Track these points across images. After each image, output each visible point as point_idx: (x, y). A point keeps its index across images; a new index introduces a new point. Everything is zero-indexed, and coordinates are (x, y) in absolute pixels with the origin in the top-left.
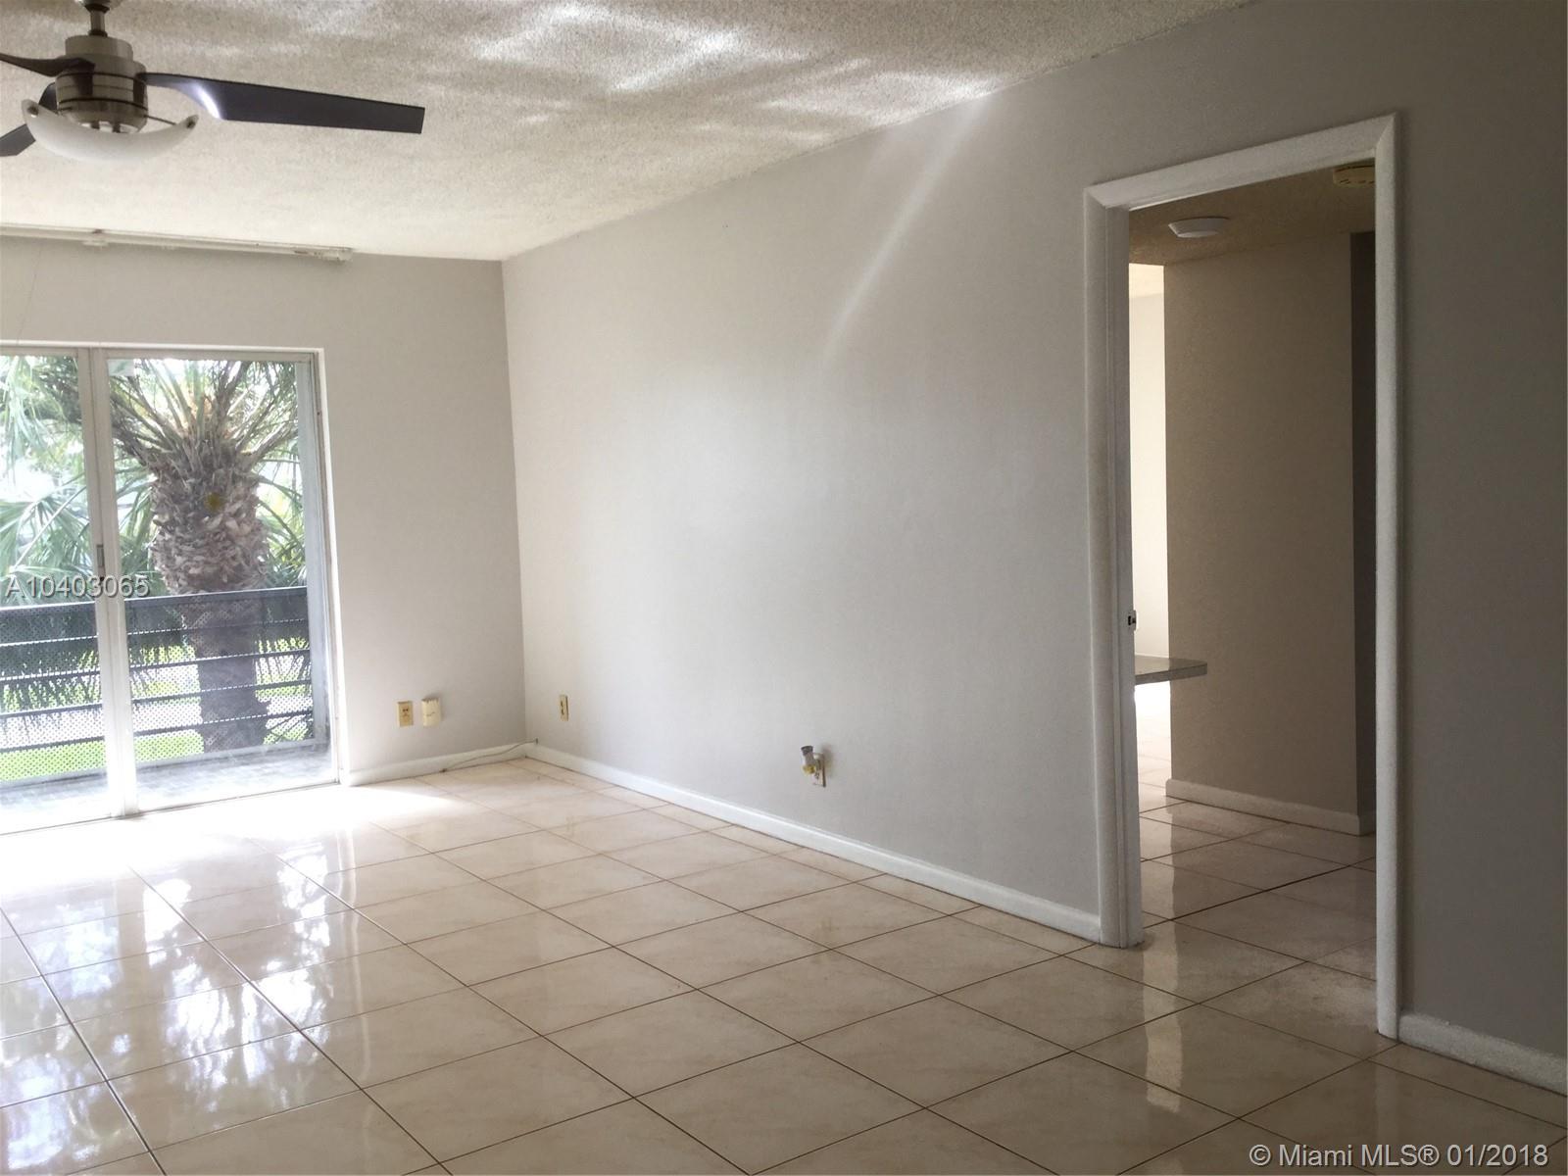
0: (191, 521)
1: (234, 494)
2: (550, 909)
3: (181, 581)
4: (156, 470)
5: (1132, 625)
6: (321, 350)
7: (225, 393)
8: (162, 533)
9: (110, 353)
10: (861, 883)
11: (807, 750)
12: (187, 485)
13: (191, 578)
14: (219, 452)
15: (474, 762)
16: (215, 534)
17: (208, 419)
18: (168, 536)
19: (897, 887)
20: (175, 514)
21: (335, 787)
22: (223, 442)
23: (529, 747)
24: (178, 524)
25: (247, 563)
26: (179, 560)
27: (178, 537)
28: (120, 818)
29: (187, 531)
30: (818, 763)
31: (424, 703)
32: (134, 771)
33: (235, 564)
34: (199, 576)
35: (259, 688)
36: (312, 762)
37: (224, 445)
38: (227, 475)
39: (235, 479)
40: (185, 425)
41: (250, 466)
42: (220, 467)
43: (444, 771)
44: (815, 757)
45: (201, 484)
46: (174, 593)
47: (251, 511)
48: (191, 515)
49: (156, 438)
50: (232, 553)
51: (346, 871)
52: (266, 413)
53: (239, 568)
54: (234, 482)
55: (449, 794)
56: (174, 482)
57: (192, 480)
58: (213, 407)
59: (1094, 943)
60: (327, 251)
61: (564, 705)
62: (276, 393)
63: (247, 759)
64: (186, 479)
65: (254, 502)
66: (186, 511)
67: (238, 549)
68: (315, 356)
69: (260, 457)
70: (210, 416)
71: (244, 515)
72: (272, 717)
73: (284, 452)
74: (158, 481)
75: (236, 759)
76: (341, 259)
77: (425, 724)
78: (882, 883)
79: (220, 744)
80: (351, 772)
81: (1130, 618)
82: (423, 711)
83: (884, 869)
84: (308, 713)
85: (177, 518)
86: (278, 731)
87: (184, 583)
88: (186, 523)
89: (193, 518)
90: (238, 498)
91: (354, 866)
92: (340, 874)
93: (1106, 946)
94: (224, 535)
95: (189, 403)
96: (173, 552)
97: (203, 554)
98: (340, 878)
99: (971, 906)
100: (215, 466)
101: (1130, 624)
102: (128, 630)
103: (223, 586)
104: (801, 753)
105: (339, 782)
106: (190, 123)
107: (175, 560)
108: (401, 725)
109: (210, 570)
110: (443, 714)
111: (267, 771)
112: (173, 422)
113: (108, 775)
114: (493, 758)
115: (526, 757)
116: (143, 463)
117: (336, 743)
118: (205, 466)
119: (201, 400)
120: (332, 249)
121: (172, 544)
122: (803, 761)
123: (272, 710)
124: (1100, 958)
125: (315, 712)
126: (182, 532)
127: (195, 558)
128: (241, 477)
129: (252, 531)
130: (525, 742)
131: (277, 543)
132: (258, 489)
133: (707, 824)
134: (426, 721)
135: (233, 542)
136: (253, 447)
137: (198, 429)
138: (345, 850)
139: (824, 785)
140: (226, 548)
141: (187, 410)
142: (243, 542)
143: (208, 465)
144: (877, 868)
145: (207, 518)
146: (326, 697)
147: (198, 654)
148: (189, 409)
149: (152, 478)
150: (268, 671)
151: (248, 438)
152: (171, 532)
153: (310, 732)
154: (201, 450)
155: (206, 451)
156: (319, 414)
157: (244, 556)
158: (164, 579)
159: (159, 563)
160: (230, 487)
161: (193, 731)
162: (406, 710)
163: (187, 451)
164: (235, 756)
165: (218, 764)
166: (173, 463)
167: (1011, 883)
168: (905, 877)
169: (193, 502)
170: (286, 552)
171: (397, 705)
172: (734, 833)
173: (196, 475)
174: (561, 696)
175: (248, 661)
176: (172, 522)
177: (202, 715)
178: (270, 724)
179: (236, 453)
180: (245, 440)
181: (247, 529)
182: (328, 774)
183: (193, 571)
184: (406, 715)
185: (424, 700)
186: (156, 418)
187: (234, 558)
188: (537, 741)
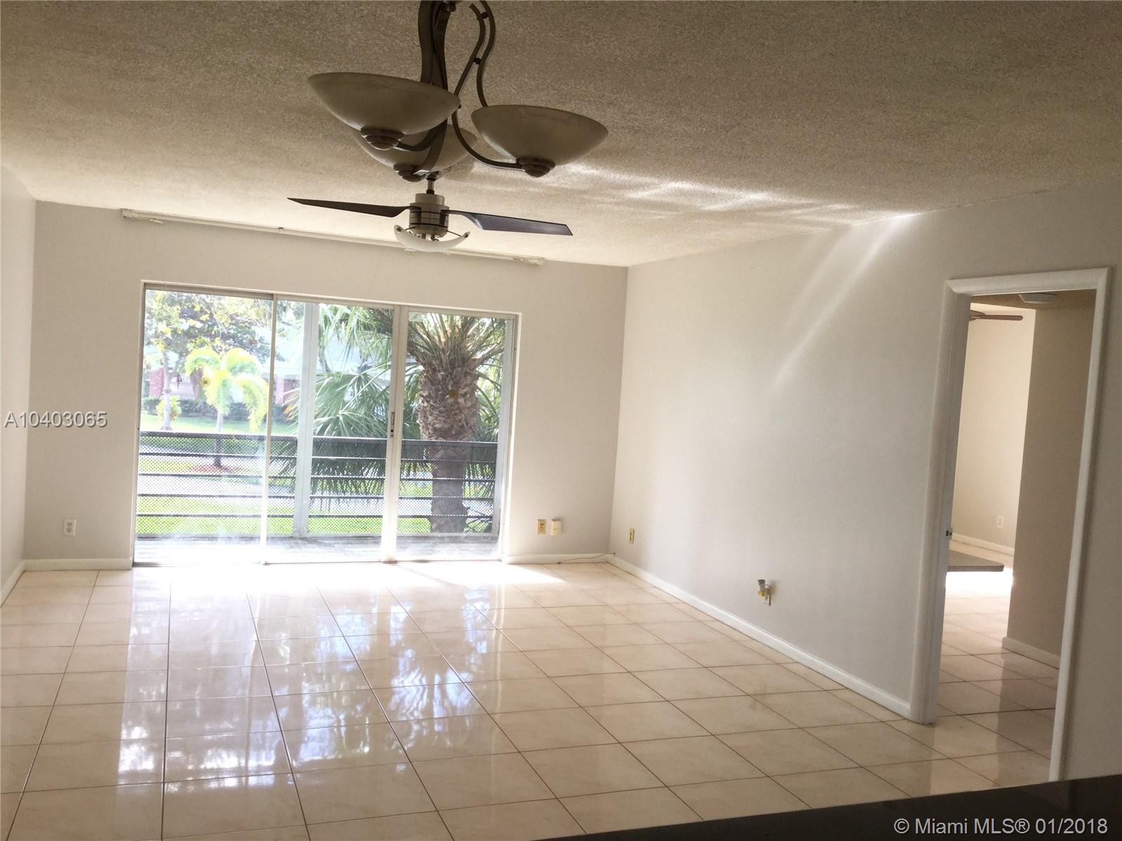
0: (439, 396)
1: (465, 383)
2: (602, 647)
3: (430, 431)
4: (424, 365)
5: (949, 536)
6: (520, 314)
7: (468, 323)
8: (423, 402)
9: (411, 309)
10: (780, 664)
11: (762, 582)
12: (440, 375)
13: (435, 430)
14: (460, 357)
15: (578, 561)
16: (452, 406)
17: (455, 338)
18: (426, 404)
19: (802, 670)
20: (431, 392)
21: (499, 563)
22: (462, 352)
23: (609, 556)
24: (432, 398)
25: (467, 424)
26: (430, 418)
27: (432, 405)
28: (385, 562)
29: (436, 401)
30: (768, 590)
31: (552, 522)
32: (396, 537)
33: (460, 424)
34: (440, 429)
35: (465, 499)
36: (488, 547)
37: (463, 354)
38: (462, 371)
39: (466, 374)
40: (443, 340)
41: (476, 367)
42: (459, 367)
43: (559, 563)
44: (766, 587)
45: (447, 376)
46: (425, 438)
47: (472, 393)
48: (440, 393)
49: (426, 346)
50: (460, 417)
51: (499, 609)
52: (489, 336)
53: (462, 427)
54: (465, 376)
55: (560, 577)
56: (433, 373)
57: (443, 373)
58: (459, 332)
59: (905, 719)
60: (531, 259)
61: (632, 533)
62: (495, 325)
63: (455, 540)
64: (440, 372)
65: (476, 388)
66: (437, 390)
67: (463, 415)
68: (517, 316)
69: (482, 361)
70: (457, 336)
71: (469, 395)
72: (470, 517)
73: (494, 359)
74: (424, 371)
75: (448, 539)
76: (538, 264)
77: (552, 534)
78: (794, 667)
79: (439, 528)
80: (509, 556)
81: (948, 532)
82: (551, 526)
83: (796, 659)
84: (491, 517)
85: (432, 394)
86: (471, 525)
87: (431, 432)
88: (436, 398)
89: (441, 395)
90: (467, 385)
91: (503, 607)
92: (496, 610)
93: (912, 721)
94: (456, 406)
95: (447, 329)
96: (428, 413)
97: (444, 417)
98: (496, 612)
99: (841, 687)
100: (456, 365)
101: (947, 535)
102: (402, 458)
103: (452, 436)
104: (758, 583)
105: (501, 561)
106: (466, 236)
107: (428, 418)
108: (538, 533)
109: (446, 426)
110: (563, 529)
111: (463, 548)
112: (436, 337)
113: (382, 538)
114: (590, 560)
115: (608, 562)
116: (418, 360)
117: (502, 538)
118: (451, 365)
119: (453, 326)
120: (533, 258)
121: (428, 408)
122: (758, 588)
123: (470, 513)
124: (906, 727)
125: (494, 517)
126: (434, 402)
127: (439, 418)
128: (469, 373)
129: (472, 405)
130: (608, 553)
131: (484, 412)
132: (478, 381)
133: (702, 617)
134: (552, 533)
135: (461, 412)
136: (479, 355)
137: (450, 343)
138: (500, 599)
139: (770, 604)
140: (456, 414)
141: (445, 332)
142: (466, 412)
143: (452, 364)
144: (793, 658)
145: (448, 396)
146: (500, 510)
147: (435, 475)
148: (447, 331)
149: (421, 368)
150: (469, 490)
151: (477, 351)
152: (428, 402)
153: (489, 529)
154: (449, 355)
155: (452, 357)
156: (515, 349)
157: (466, 420)
158: (421, 428)
159: (419, 419)
160: (463, 379)
161: (426, 519)
162: (542, 524)
163: (442, 356)
164: (448, 537)
165: (438, 541)
166: (434, 362)
167: (866, 679)
168: (808, 666)
169: (442, 386)
170: (489, 419)
171: (538, 521)
172: (716, 625)
173: (446, 370)
174: (631, 529)
175: (460, 482)
176: (429, 396)
177: (432, 510)
178: (468, 520)
179: (468, 359)
180: (474, 352)
181: (469, 404)
182: (494, 555)
183: (437, 426)
184: (541, 527)
185: (553, 520)
186: (428, 335)
187: (460, 421)
188: (615, 553)
